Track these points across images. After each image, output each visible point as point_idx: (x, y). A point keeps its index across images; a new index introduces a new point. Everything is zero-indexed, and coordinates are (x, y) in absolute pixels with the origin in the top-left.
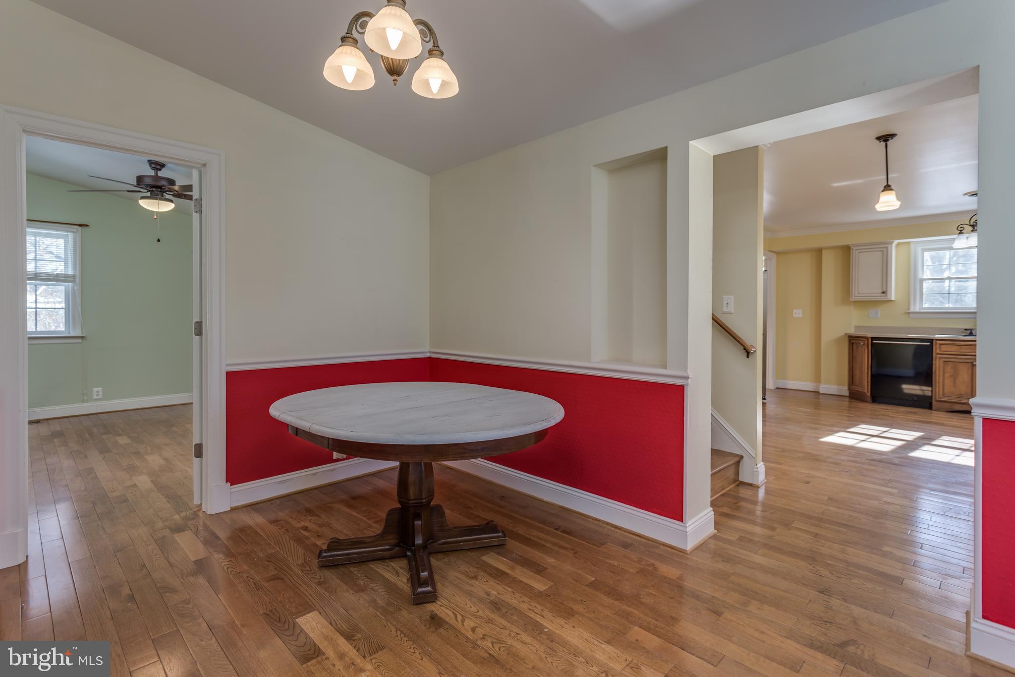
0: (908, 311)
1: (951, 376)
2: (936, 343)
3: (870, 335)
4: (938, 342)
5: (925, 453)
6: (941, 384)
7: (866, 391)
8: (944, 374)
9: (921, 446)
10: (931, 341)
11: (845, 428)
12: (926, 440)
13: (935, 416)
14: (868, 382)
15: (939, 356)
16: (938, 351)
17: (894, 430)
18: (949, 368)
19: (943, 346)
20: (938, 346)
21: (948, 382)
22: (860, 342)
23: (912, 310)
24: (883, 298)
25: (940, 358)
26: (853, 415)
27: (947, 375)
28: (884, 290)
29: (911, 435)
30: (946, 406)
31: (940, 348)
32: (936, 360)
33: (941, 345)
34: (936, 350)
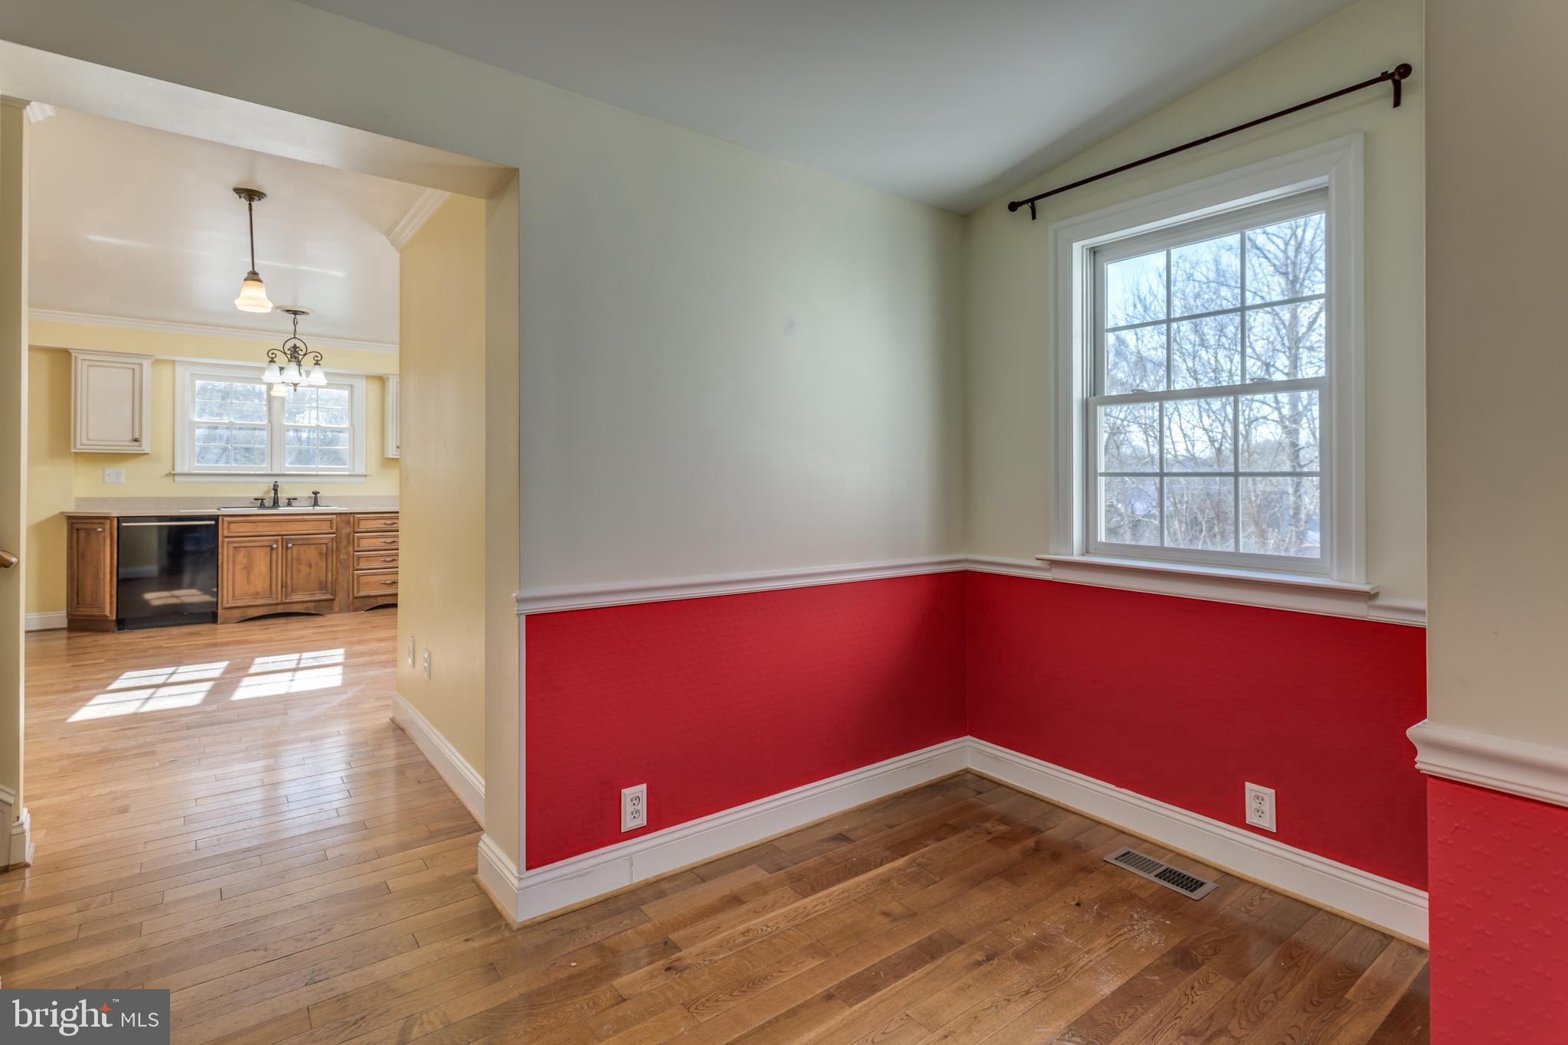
0: (173, 472)
1: (245, 568)
2: (223, 519)
3: (115, 513)
4: (226, 519)
5: (248, 690)
6: (230, 582)
7: (107, 613)
8: (234, 566)
9: (239, 681)
10: (216, 518)
11: (102, 688)
12: (238, 671)
13: (223, 632)
14: (111, 596)
15: (226, 539)
16: (226, 533)
17: (182, 669)
18: (241, 557)
19: (232, 525)
20: (226, 525)
21: (240, 577)
22: (95, 526)
23: (178, 470)
24: (133, 448)
25: (228, 543)
26: (103, 661)
27: (238, 567)
28: (137, 436)
29: (216, 669)
30: (237, 613)
31: (229, 528)
32: (223, 547)
33: (230, 523)
34: (223, 531)
